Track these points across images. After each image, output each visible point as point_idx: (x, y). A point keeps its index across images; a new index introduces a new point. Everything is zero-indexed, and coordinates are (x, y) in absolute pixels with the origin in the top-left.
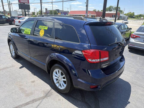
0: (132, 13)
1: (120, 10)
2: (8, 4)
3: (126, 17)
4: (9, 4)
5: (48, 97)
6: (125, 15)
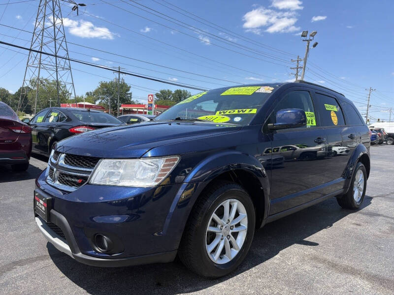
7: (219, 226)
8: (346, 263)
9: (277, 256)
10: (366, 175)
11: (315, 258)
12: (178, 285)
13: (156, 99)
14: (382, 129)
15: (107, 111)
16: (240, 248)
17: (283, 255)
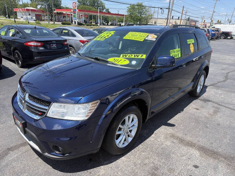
7: (122, 130)
8: (188, 138)
9: (153, 135)
10: (206, 77)
11: (173, 136)
12: (101, 159)
13: (78, 4)
14: (219, 29)
15: (46, 14)
16: (133, 136)
17: (156, 134)
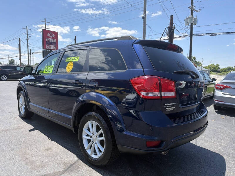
0: (215, 65)
1: (195, 61)
2: (28, 53)
3: (206, 71)
4: (30, 53)
5: (72, 171)
6: (205, 68)
